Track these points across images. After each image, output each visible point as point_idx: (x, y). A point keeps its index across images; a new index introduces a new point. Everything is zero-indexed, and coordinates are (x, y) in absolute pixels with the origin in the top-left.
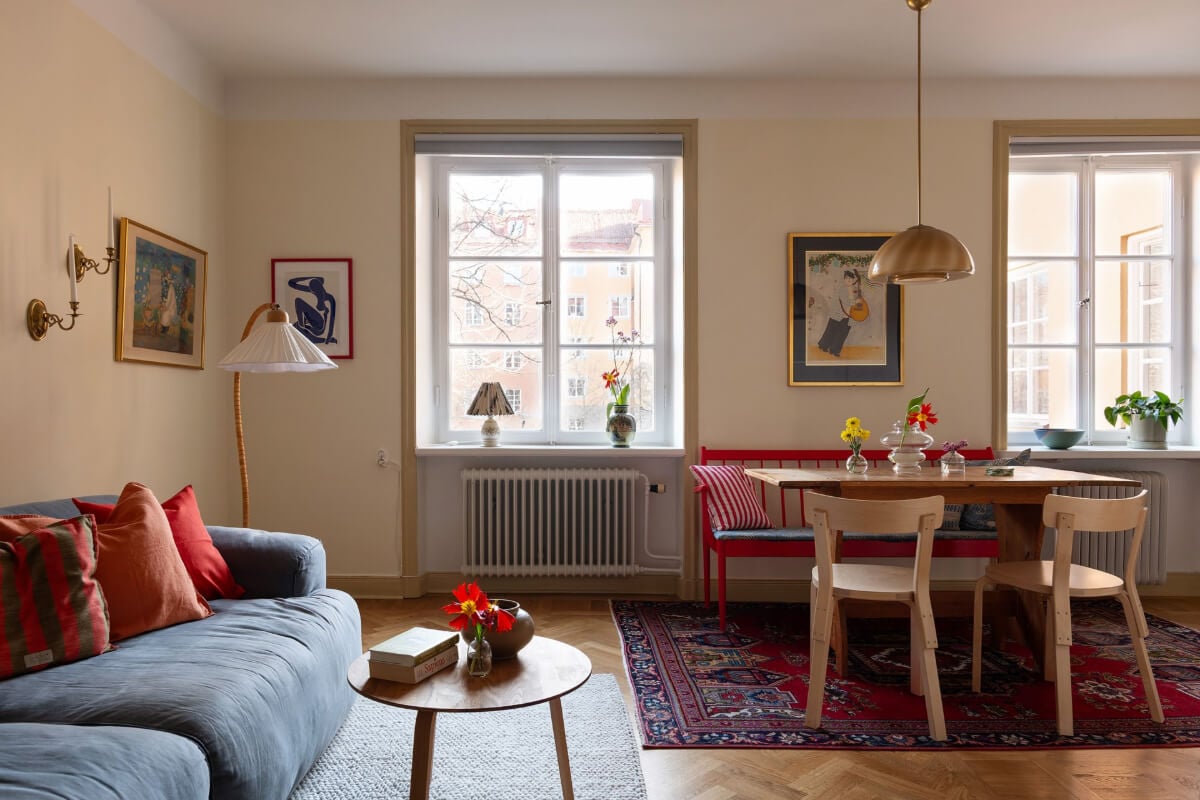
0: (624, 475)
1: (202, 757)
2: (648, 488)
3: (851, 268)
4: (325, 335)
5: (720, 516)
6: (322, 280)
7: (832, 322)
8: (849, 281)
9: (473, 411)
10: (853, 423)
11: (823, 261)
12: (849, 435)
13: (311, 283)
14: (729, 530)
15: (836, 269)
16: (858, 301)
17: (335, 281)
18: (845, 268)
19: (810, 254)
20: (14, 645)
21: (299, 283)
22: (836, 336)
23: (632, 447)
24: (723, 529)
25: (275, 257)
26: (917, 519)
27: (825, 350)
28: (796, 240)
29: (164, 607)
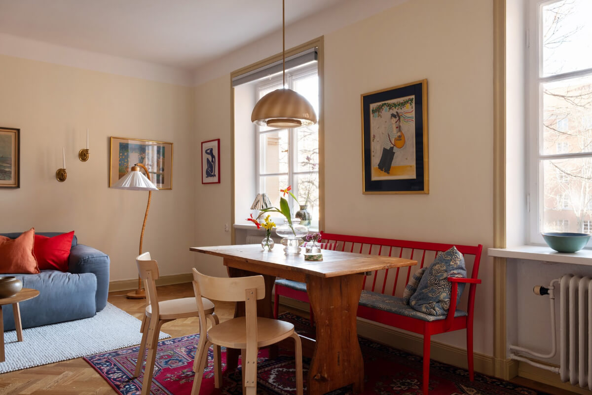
3: (394, 111)
4: (213, 174)
6: (212, 149)
7: (385, 150)
8: (394, 120)
11: (379, 109)
13: (210, 151)
15: (386, 113)
16: (399, 134)
18: (392, 112)
19: (372, 107)
22: (387, 159)
25: (203, 141)
27: (382, 170)
28: (364, 97)
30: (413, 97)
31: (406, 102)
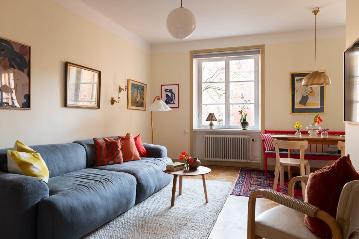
0: (245, 137)
1: (136, 179)
2: (251, 140)
4: (172, 102)
5: (267, 147)
6: (172, 89)
7: (303, 96)
9: (207, 120)
10: (297, 123)
12: (297, 126)
13: (170, 90)
14: (269, 151)
16: (311, 90)
17: (175, 89)
19: (296, 78)
20: (107, 160)
21: (167, 90)
22: (304, 100)
23: (247, 130)
24: (268, 151)
25: (162, 85)
26: (300, 146)
27: (301, 104)
28: (292, 74)
29: (133, 157)
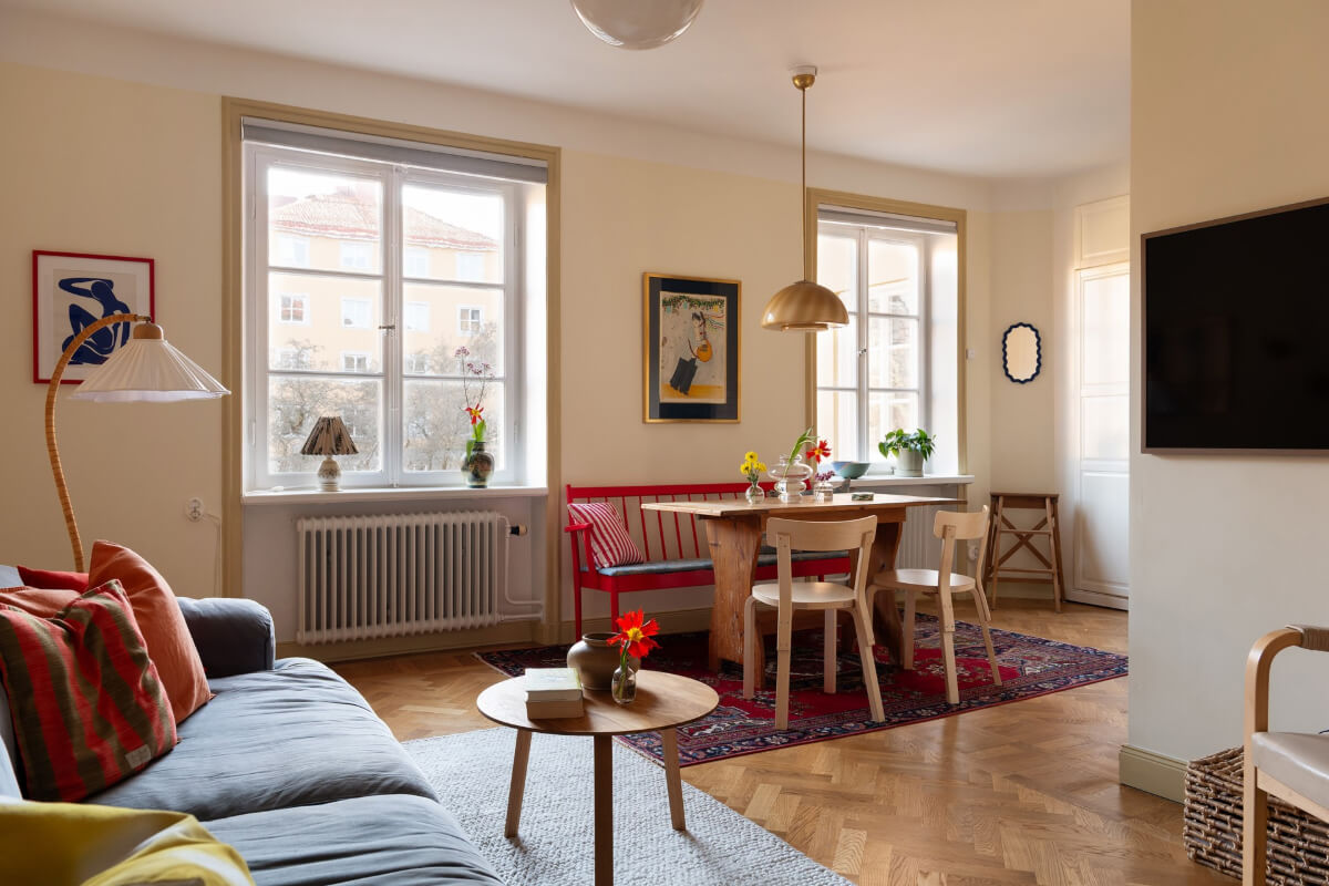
0: (478, 517)
2: (509, 531)
3: (698, 310)
5: (604, 552)
6: (110, 283)
7: (682, 361)
8: (697, 323)
9: (308, 451)
10: (751, 457)
11: (674, 302)
12: (747, 468)
13: (93, 287)
14: (616, 566)
15: (685, 311)
16: (704, 342)
17: (130, 286)
18: (693, 310)
19: (663, 295)
21: (75, 285)
22: (684, 375)
23: (489, 487)
24: (611, 566)
25: (39, 248)
26: (860, 535)
27: (676, 387)
28: (651, 280)
30: (724, 298)
31: (716, 303)
